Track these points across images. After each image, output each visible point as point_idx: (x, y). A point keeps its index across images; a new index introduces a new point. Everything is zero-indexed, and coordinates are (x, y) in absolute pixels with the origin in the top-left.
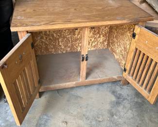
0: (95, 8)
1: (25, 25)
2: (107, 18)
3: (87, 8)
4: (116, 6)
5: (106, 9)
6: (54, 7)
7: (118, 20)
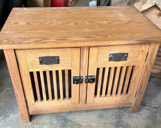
0: (100, 22)
1: (11, 42)
2: (110, 36)
3: (91, 22)
4: (126, 20)
5: (113, 24)
6: (51, 19)
7: (123, 40)
